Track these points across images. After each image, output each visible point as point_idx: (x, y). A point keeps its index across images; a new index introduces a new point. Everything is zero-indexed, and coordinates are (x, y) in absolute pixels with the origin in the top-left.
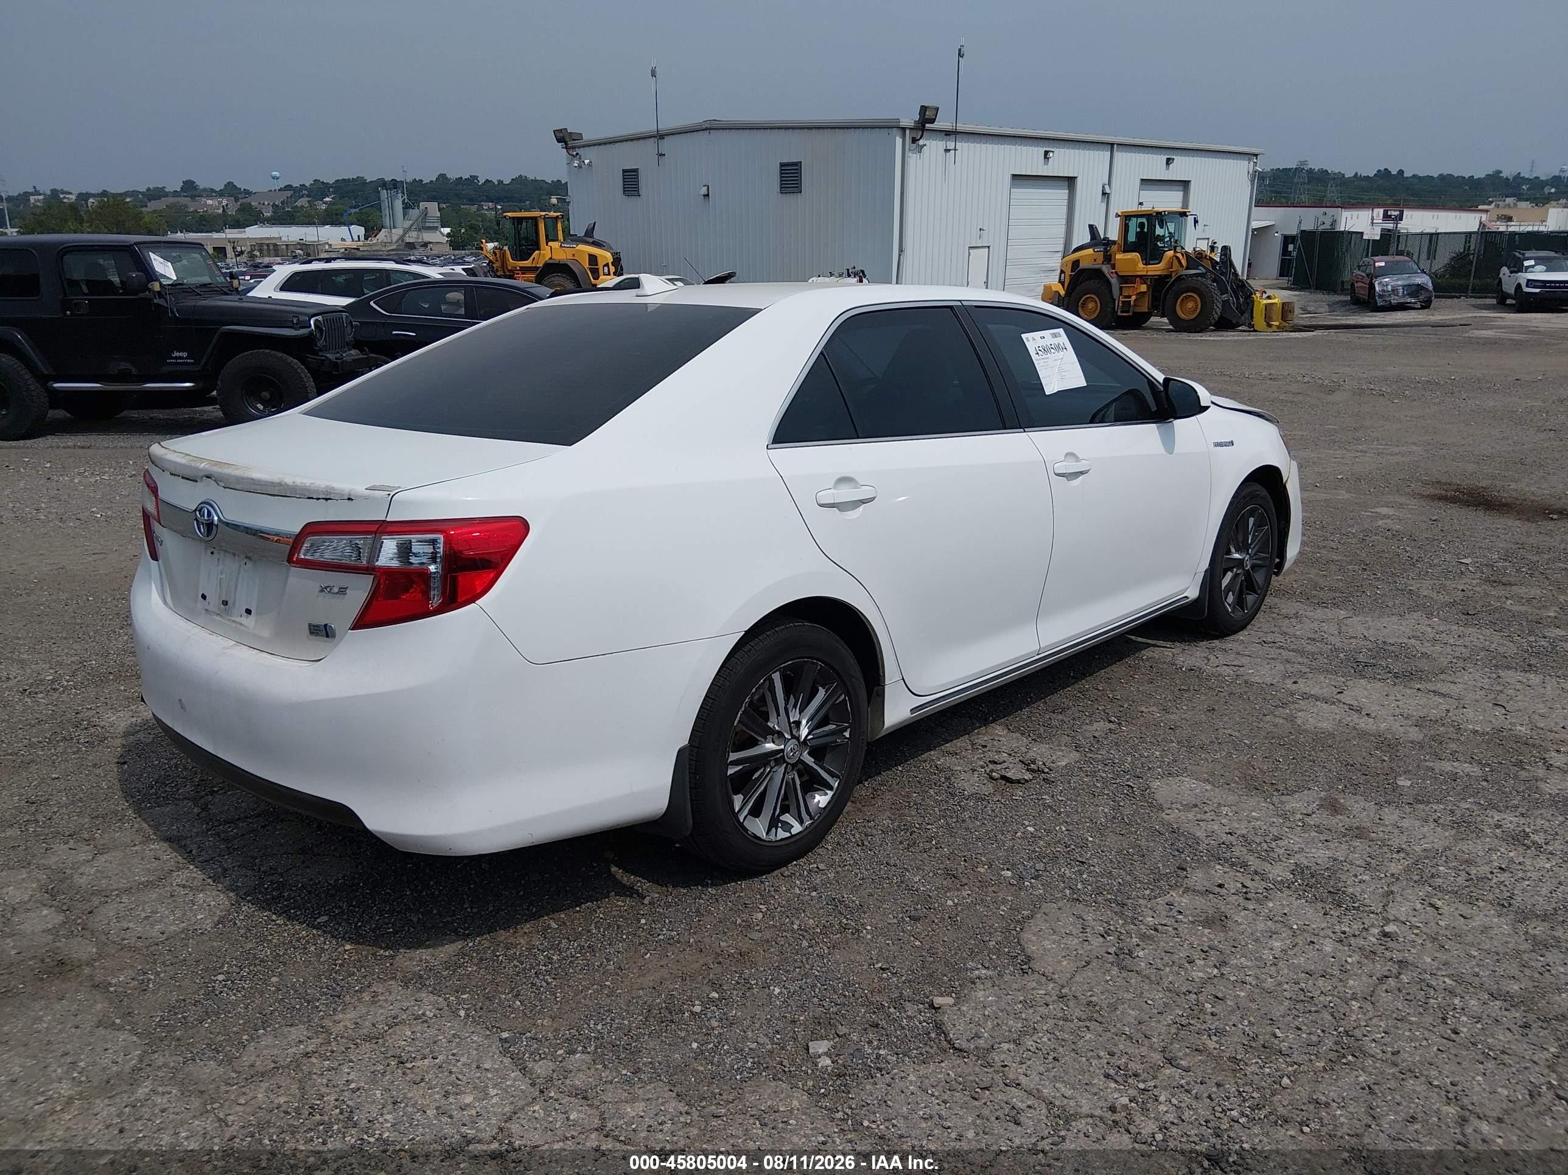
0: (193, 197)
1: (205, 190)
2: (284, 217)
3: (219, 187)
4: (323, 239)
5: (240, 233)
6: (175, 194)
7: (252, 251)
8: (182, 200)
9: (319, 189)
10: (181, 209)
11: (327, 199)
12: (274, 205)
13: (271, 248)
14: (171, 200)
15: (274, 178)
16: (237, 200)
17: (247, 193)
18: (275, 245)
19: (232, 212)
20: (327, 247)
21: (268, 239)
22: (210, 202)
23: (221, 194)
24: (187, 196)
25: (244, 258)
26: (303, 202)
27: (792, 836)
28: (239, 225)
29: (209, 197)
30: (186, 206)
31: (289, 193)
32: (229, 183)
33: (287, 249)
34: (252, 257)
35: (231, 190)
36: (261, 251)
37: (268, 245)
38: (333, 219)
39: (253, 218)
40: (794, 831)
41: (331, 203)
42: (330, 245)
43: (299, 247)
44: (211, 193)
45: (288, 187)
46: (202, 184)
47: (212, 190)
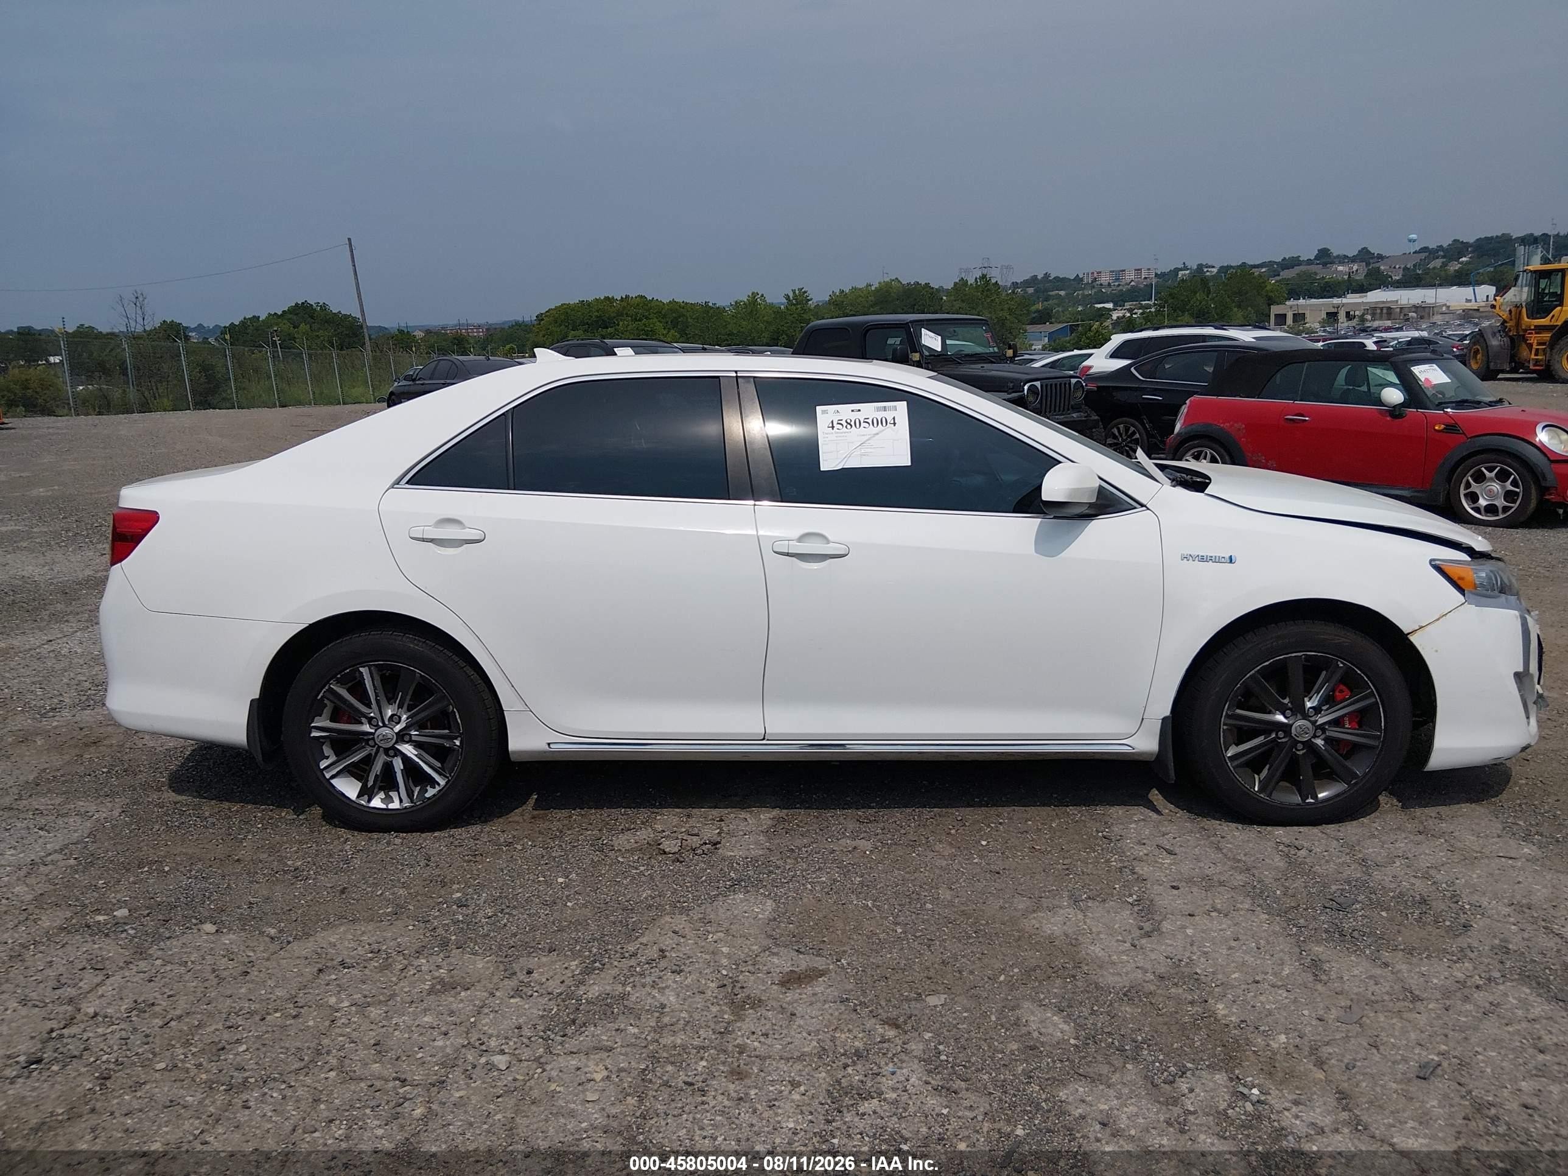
0: (1325, 265)
1: (1338, 256)
2: (1411, 280)
3: (1352, 252)
4: (1440, 301)
5: (1361, 297)
6: (1309, 262)
7: (1363, 315)
8: (1313, 268)
9: (1458, 249)
10: (1309, 277)
11: (1464, 259)
12: (1406, 269)
13: (1385, 311)
14: (1303, 268)
15: (1410, 241)
16: (1368, 264)
17: (1380, 257)
18: (1389, 308)
19: (1360, 277)
20: (1444, 309)
21: (1383, 302)
22: (1340, 268)
23: (1353, 260)
24: (1318, 264)
25: (1354, 322)
26: (1437, 263)
27: (387, 809)
28: (1362, 289)
29: (1341, 263)
30: (1316, 274)
31: (1423, 255)
32: (1363, 249)
33: (1401, 312)
34: (1362, 319)
35: (1365, 255)
36: (1373, 315)
37: (1382, 309)
38: (1461, 279)
39: (1378, 282)
40: (391, 806)
41: (1467, 263)
42: (1448, 307)
43: (1413, 310)
44: (1343, 259)
45: (1424, 250)
46: (1335, 252)
47: (1346, 257)
